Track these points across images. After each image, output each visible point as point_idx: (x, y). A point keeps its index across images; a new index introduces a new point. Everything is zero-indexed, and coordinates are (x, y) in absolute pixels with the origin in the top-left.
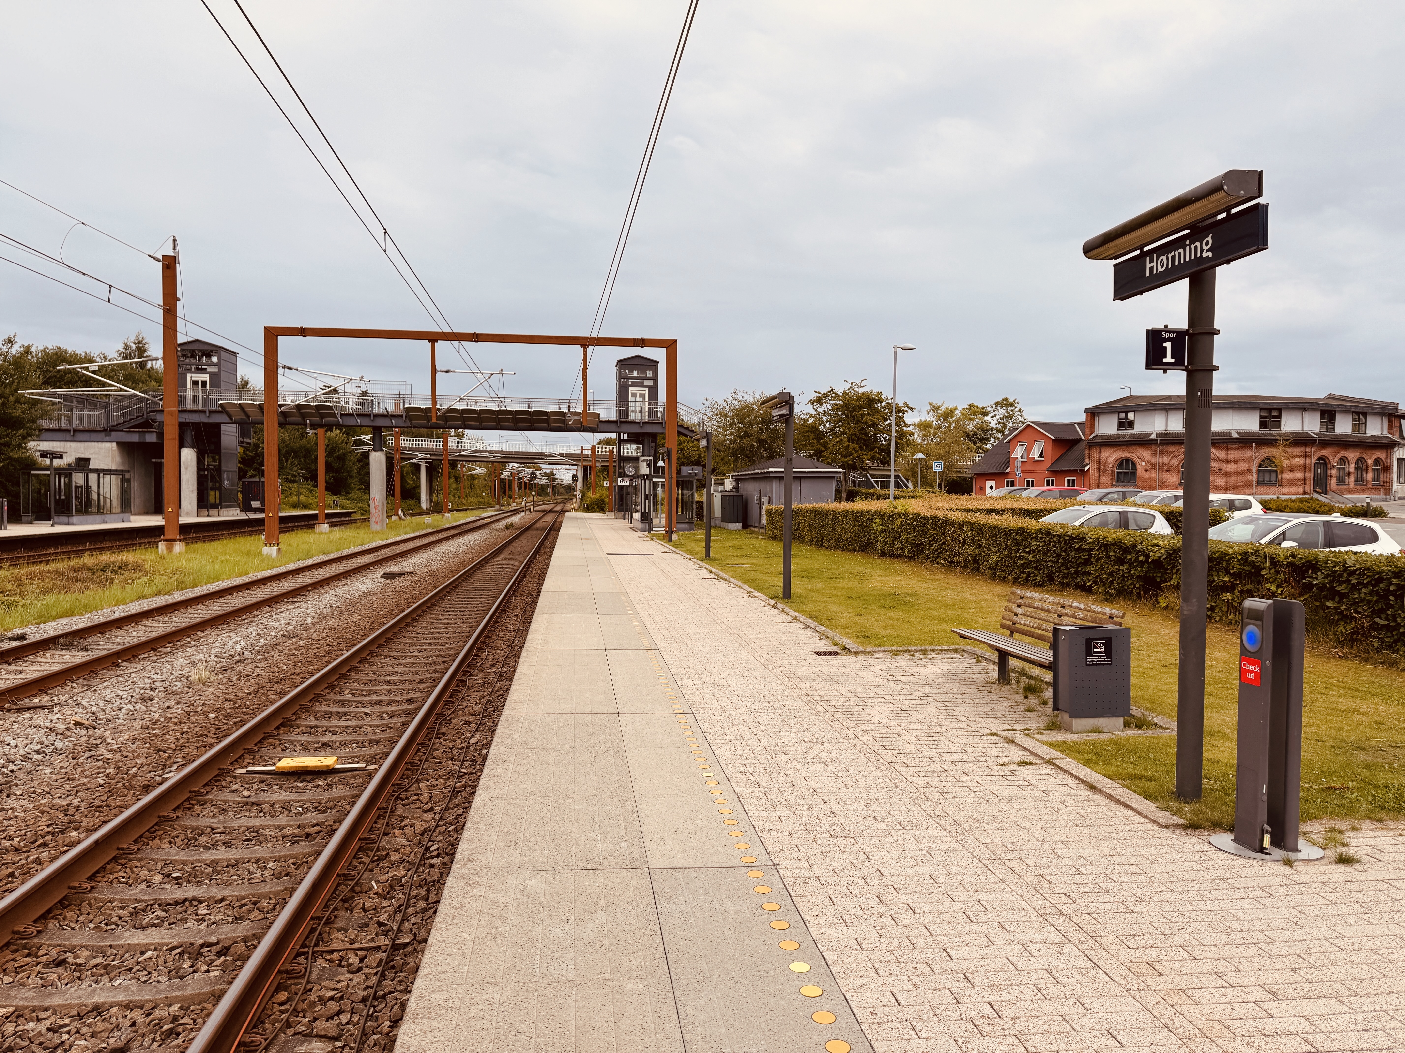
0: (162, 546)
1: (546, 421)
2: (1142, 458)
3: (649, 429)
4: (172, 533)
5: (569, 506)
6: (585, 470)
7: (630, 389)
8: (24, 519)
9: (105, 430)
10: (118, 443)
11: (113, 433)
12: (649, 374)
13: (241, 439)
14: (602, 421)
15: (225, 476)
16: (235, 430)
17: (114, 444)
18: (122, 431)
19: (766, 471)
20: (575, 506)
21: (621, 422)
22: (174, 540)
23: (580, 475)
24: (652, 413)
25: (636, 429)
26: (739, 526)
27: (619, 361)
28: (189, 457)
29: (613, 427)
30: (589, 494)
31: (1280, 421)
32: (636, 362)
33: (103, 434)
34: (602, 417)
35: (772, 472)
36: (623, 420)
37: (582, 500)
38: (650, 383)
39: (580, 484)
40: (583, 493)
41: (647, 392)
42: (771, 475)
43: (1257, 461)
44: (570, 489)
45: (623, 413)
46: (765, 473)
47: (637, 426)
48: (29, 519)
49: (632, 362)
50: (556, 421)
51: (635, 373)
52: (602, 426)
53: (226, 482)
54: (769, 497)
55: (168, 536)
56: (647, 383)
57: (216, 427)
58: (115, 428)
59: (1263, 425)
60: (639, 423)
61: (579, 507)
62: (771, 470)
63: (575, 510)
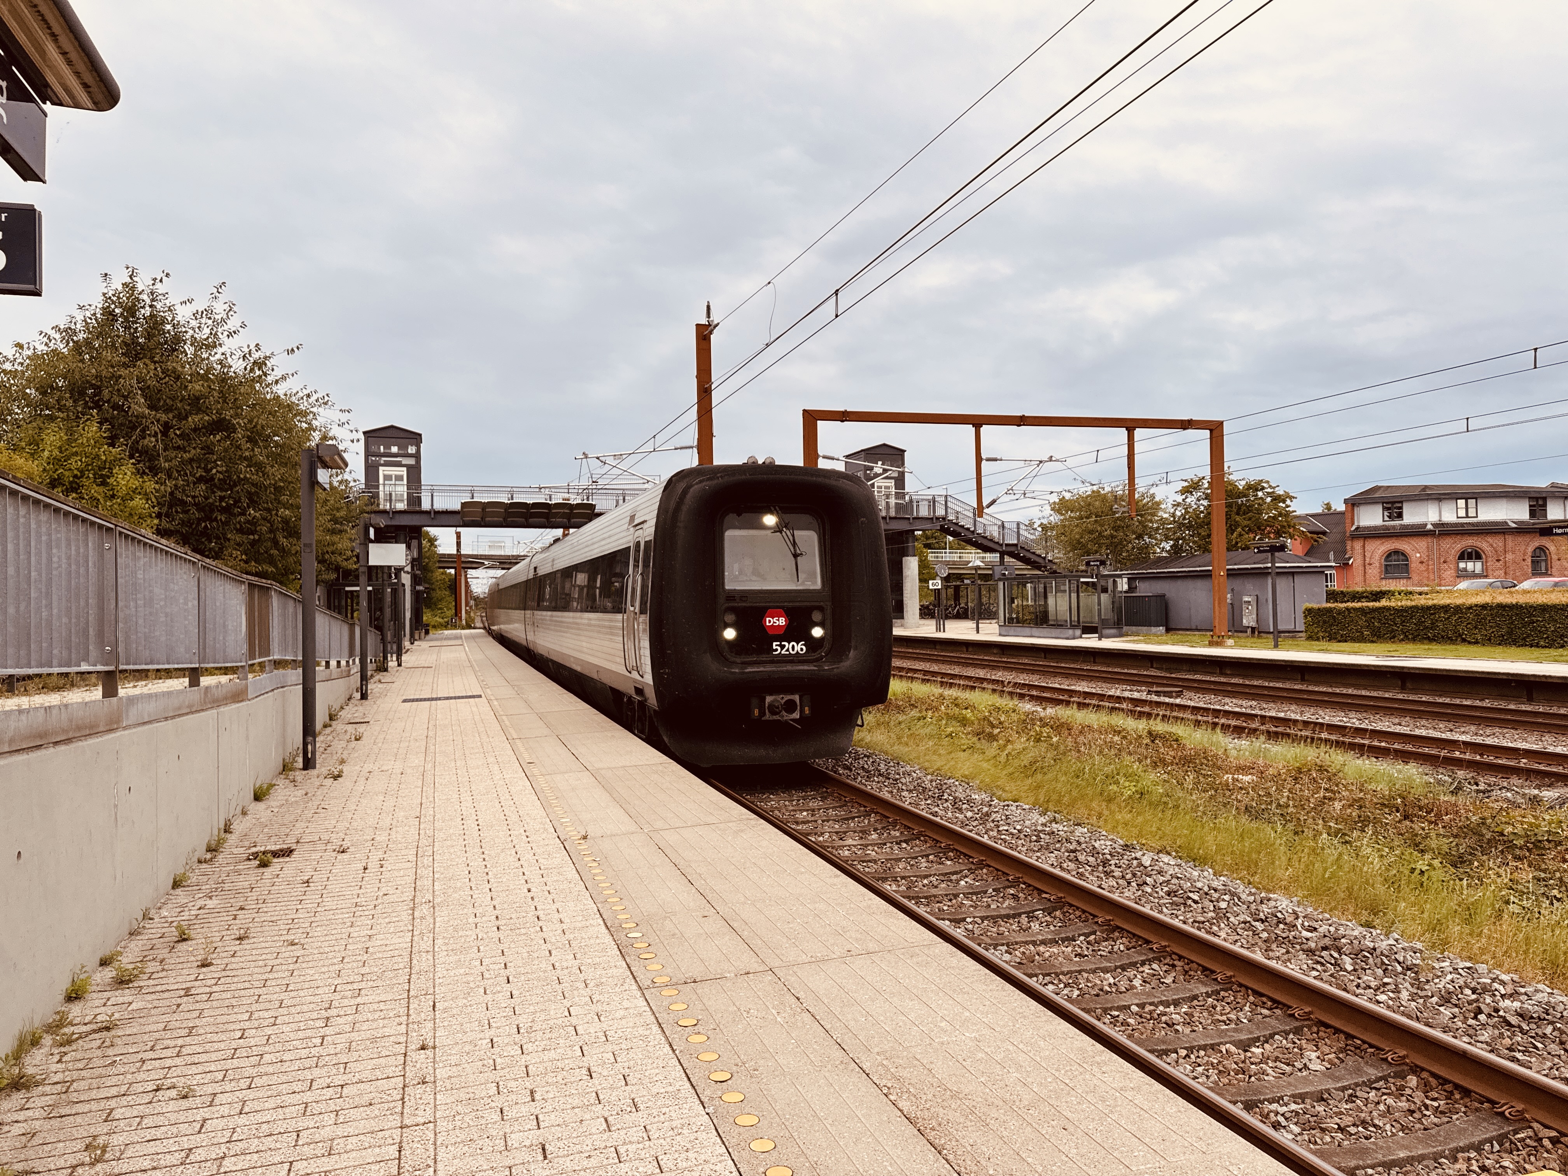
2: (1415, 550)
31: (1546, 510)
43: (1530, 550)
49: (878, 451)
59: (1532, 514)
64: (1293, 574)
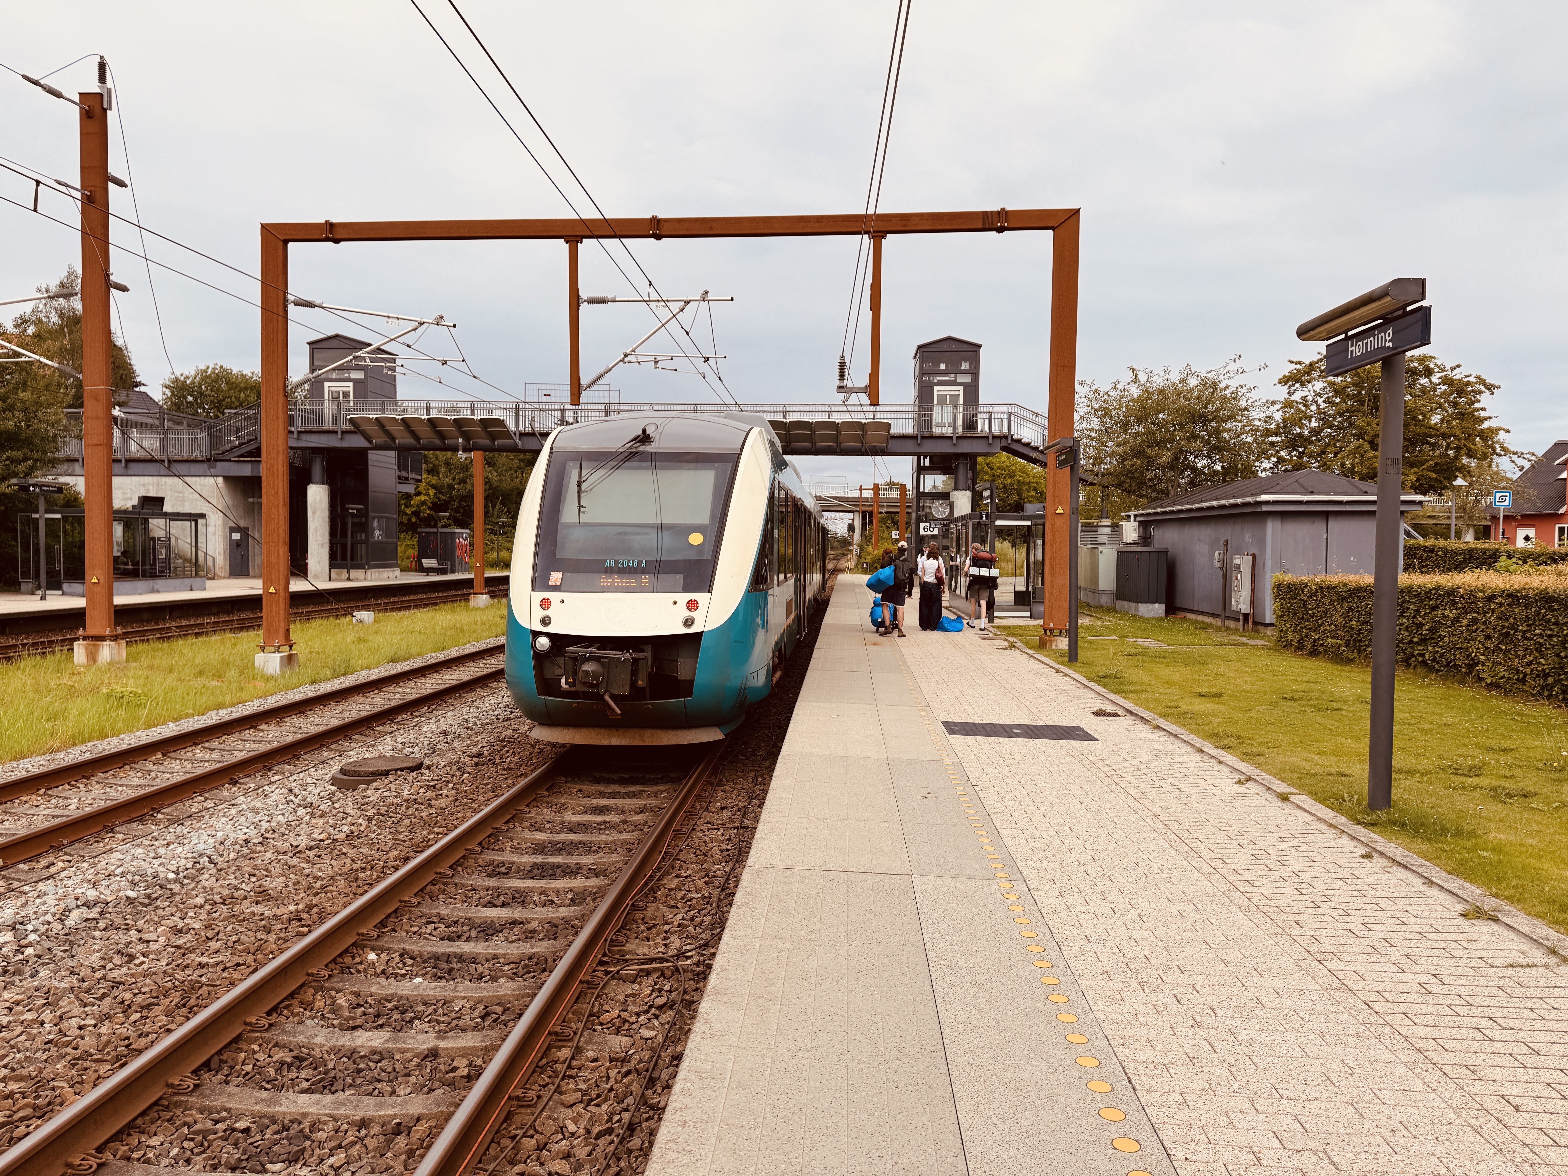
0: (79, 649)
1: (810, 438)
3: (966, 448)
4: (97, 623)
5: (843, 564)
6: (864, 518)
7: (936, 388)
8: (24, 587)
9: (209, 460)
10: (226, 479)
11: (218, 464)
12: (965, 366)
13: (404, 474)
14: (893, 437)
15: (375, 524)
16: (394, 461)
17: (220, 480)
18: (230, 460)
19: (1251, 499)
20: (851, 564)
21: (923, 437)
22: (102, 638)
23: (858, 524)
24: (970, 423)
25: (945, 448)
26: (1159, 609)
27: (919, 347)
28: (318, 498)
29: (910, 446)
30: (870, 548)
32: (945, 346)
33: (205, 465)
34: (894, 430)
35: (1267, 503)
36: (925, 434)
37: (860, 557)
38: (967, 379)
39: (857, 536)
40: (862, 548)
41: (962, 393)
42: (1265, 508)
44: (845, 543)
45: (925, 423)
46: (1248, 504)
47: (948, 442)
48: (31, 586)
49: (939, 347)
50: (825, 438)
51: (943, 366)
52: (893, 445)
53: (377, 533)
54: (1254, 556)
55: (91, 630)
56: (961, 379)
57: (360, 456)
58: (220, 457)
60: (951, 438)
61: (856, 566)
62: (1264, 498)
63: (851, 571)
64: (1326, 515)
